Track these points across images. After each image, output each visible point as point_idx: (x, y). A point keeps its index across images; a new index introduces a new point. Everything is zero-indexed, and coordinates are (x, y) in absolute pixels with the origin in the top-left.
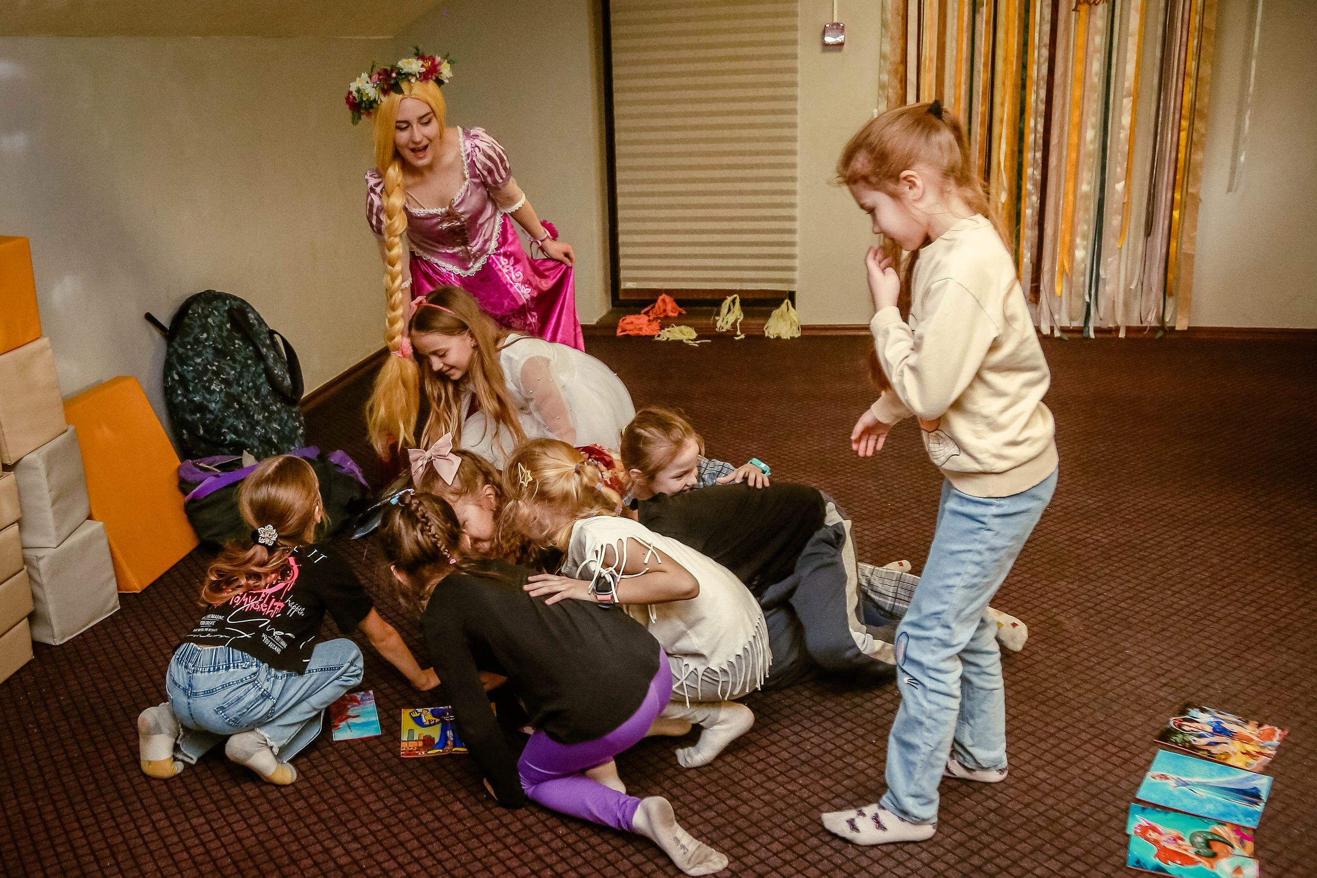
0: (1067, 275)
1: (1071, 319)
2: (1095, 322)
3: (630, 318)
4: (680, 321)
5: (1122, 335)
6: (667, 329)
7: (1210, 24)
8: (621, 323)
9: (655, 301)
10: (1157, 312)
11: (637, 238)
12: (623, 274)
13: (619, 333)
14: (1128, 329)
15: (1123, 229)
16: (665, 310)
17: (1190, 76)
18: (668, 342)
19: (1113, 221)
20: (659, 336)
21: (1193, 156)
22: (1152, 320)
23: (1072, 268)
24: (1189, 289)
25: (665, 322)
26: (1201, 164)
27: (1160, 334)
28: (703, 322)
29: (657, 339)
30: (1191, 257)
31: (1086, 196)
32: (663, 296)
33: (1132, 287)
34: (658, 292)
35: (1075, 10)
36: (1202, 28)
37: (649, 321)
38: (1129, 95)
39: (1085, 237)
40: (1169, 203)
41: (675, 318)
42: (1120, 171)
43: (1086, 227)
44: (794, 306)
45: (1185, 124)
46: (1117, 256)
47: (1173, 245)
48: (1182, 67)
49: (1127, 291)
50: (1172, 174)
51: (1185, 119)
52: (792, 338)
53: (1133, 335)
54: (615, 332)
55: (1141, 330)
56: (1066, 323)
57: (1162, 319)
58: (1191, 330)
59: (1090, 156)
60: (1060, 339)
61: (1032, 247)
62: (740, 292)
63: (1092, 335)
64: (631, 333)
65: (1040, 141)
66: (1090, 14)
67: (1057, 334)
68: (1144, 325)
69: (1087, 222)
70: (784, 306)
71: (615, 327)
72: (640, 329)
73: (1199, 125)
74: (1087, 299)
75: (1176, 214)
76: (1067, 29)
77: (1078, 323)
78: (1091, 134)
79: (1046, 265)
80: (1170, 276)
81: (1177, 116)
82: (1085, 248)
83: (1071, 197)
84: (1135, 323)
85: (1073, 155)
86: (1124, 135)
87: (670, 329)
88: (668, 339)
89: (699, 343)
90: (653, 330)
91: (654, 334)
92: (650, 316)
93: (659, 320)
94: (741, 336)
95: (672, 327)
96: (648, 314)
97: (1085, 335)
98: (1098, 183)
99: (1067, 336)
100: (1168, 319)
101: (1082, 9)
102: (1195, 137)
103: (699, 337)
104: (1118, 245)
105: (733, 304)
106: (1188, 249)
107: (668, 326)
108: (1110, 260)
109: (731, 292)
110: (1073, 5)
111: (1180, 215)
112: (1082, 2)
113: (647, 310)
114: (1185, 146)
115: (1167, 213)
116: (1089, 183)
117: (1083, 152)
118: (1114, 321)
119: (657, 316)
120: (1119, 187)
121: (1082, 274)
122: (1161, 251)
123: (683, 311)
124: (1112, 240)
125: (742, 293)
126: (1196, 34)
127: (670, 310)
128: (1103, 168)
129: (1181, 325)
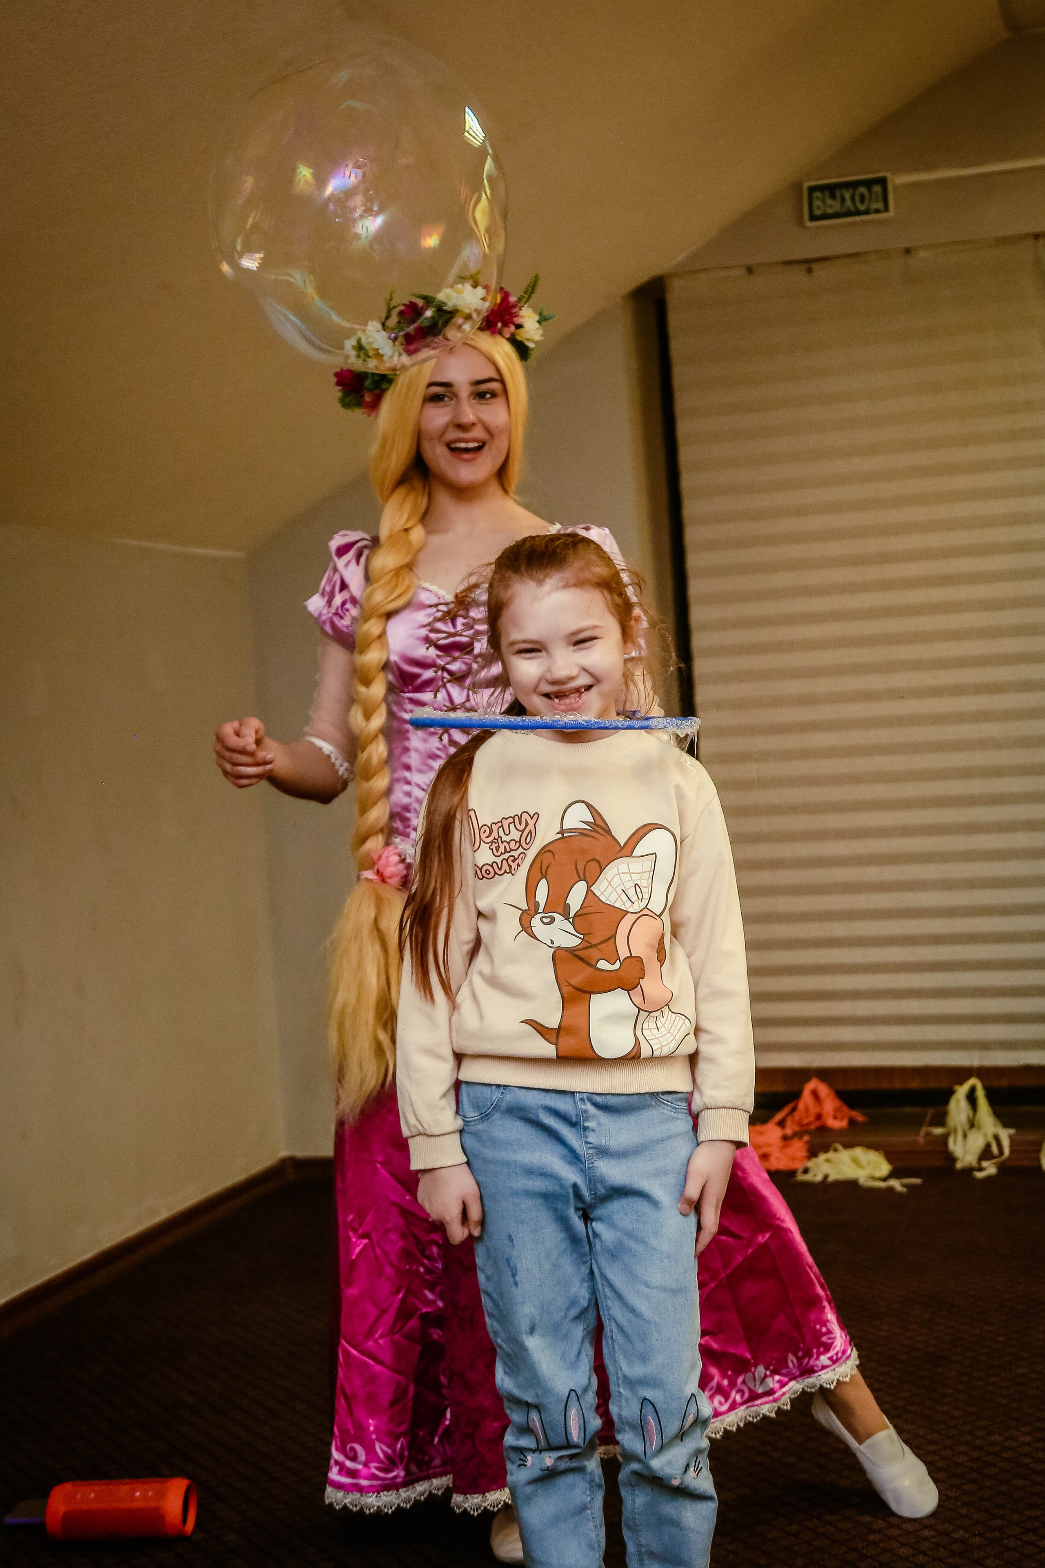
4: (851, 1137)
6: (822, 1157)
9: (797, 1095)
16: (819, 1117)
18: (825, 1185)
20: (806, 1171)
25: (821, 1140)
28: (901, 1139)
29: (801, 1177)
32: (813, 1084)
34: (802, 1075)
37: (785, 1138)
41: (841, 1132)
62: (982, 1072)
87: (830, 1155)
88: (826, 1177)
89: (896, 1184)
90: (793, 1159)
91: (799, 1166)
92: (789, 1131)
93: (806, 1138)
94: (990, 1169)
95: (836, 1150)
96: (782, 1125)
103: (893, 1173)
105: (972, 1100)
107: (827, 1148)
109: (963, 1074)
113: (779, 1117)
119: (802, 1127)
123: (858, 1118)
125: (987, 1074)
127: (832, 1111)
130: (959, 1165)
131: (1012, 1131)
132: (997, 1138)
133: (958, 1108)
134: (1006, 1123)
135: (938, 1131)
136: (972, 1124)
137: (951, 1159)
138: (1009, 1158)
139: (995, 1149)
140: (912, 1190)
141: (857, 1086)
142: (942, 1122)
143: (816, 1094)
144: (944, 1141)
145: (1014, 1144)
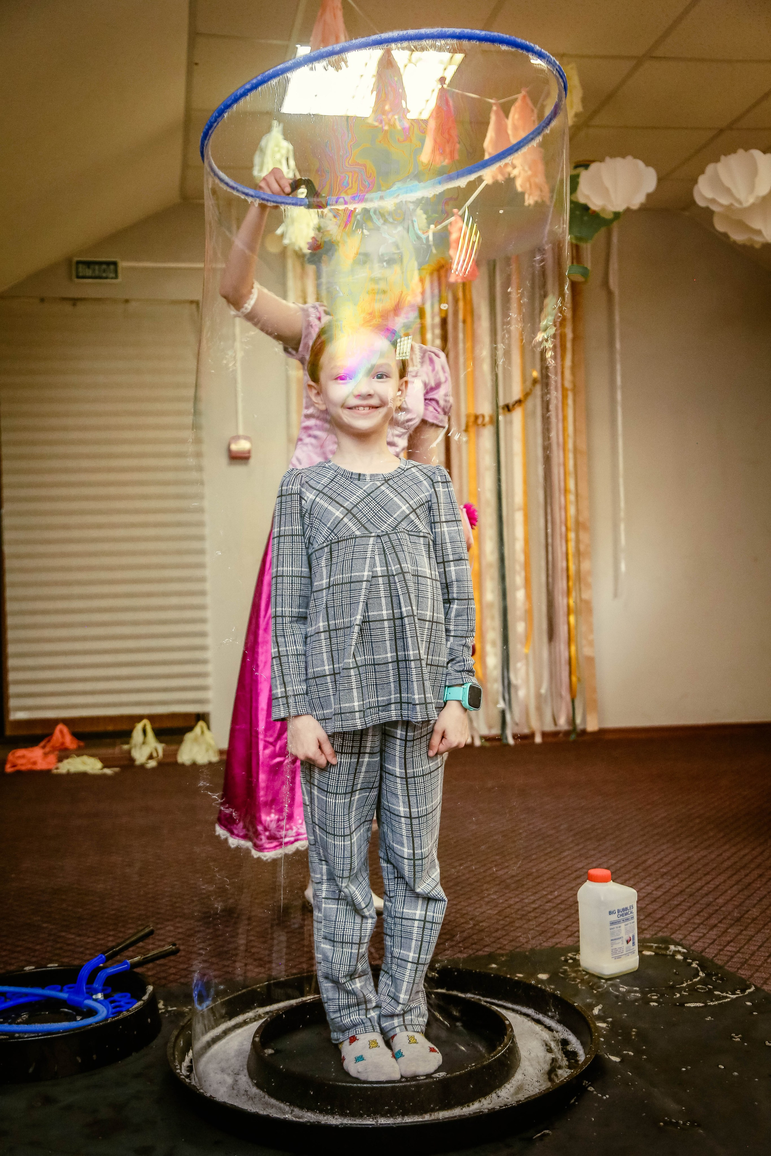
1: (490, 727)
2: (512, 729)
3: (20, 752)
4: (79, 752)
5: (538, 739)
6: (66, 762)
7: (582, 446)
8: (10, 757)
9: (51, 734)
10: (569, 715)
11: (30, 662)
12: (12, 703)
13: (9, 769)
14: (544, 734)
15: (528, 635)
16: (63, 743)
17: (570, 492)
18: (69, 774)
19: (518, 628)
20: (57, 768)
21: (582, 566)
22: (563, 723)
24: (594, 690)
25: (63, 754)
26: (589, 573)
27: (573, 737)
28: (108, 752)
29: (55, 771)
30: (591, 660)
31: (491, 605)
32: (60, 727)
33: (543, 691)
34: (52, 723)
35: (466, 431)
36: (576, 450)
37: (46, 755)
38: (519, 509)
39: (494, 644)
40: (565, 609)
41: (74, 750)
42: (519, 580)
43: (493, 634)
44: (209, 728)
45: (572, 535)
46: (524, 661)
47: (573, 648)
48: (562, 484)
49: (538, 696)
50: (565, 582)
51: (571, 531)
52: (210, 764)
53: (550, 739)
54: (3, 768)
55: (556, 734)
56: (485, 731)
57: (572, 721)
58: (602, 732)
59: (491, 565)
60: (482, 747)
62: (149, 717)
63: (511, 741)
64: (23, 768)
66: (478, 435)
67: (478, 743)
68: (558, 728)
69: (494, 629)
70: (198, 730)
71: (4, 763)
72: (35, 763)
73: (584, 537)
74: (501, 705)
75: (572, 619)
76: (459, 448)
77: (496, 731)
78: (489, 546)
80: (574, 679)
81: (564, 528)
82: (495, 655)
84: (549, 727)
86: (519, 545)
87: (69, 760)
88: (68, 771)
89: (108, 771)
90: (50, 763)
91: (52, 767)
92: (47, 749)
93: (56, 753)
94: (152, 764)
95: (71, 757)
96: (44, 747)
97: (505, 741)
98: (501, 591)
99: (487, 744)
100: (578, 721)
101: (472, 430)
102: (582, 547)
103: (105, 767)
104: (525, 651)
105: (144, 731)
106: (587, 651)
107: (67, 757)
108: (519, 665)
109: (139, 718)
110: (463, 427)
111: (577, 621)
112: (471, 424)
113: (42, 744)
114: (574, 556)
115: (566, 619)
116: (493, 592)
117: (484, 563)
118: (529, 727)
119: (54, 749)
120: (520, 595)
121: (496, 681)
122: (565, 655)
123: (82, 744)
124: (519, 646)
125: (152, 718)
126: (571, 456)
127: (69, 741)
128: (503, 578)
129: (592, 726)
130: (138, 763)
131: (163, 745)
132: (156, 750)
133: (137, 735)
134: (161, 741)
135: (126, 747)
136: (144, 743)
137: (132, 760)
138: (163, 759)
139: (155, 755)
140: (116, 774)
141: (79, 729)
142: (128, 743)
143: (61, 732)
144: (129, 752)
145: (164, 751)
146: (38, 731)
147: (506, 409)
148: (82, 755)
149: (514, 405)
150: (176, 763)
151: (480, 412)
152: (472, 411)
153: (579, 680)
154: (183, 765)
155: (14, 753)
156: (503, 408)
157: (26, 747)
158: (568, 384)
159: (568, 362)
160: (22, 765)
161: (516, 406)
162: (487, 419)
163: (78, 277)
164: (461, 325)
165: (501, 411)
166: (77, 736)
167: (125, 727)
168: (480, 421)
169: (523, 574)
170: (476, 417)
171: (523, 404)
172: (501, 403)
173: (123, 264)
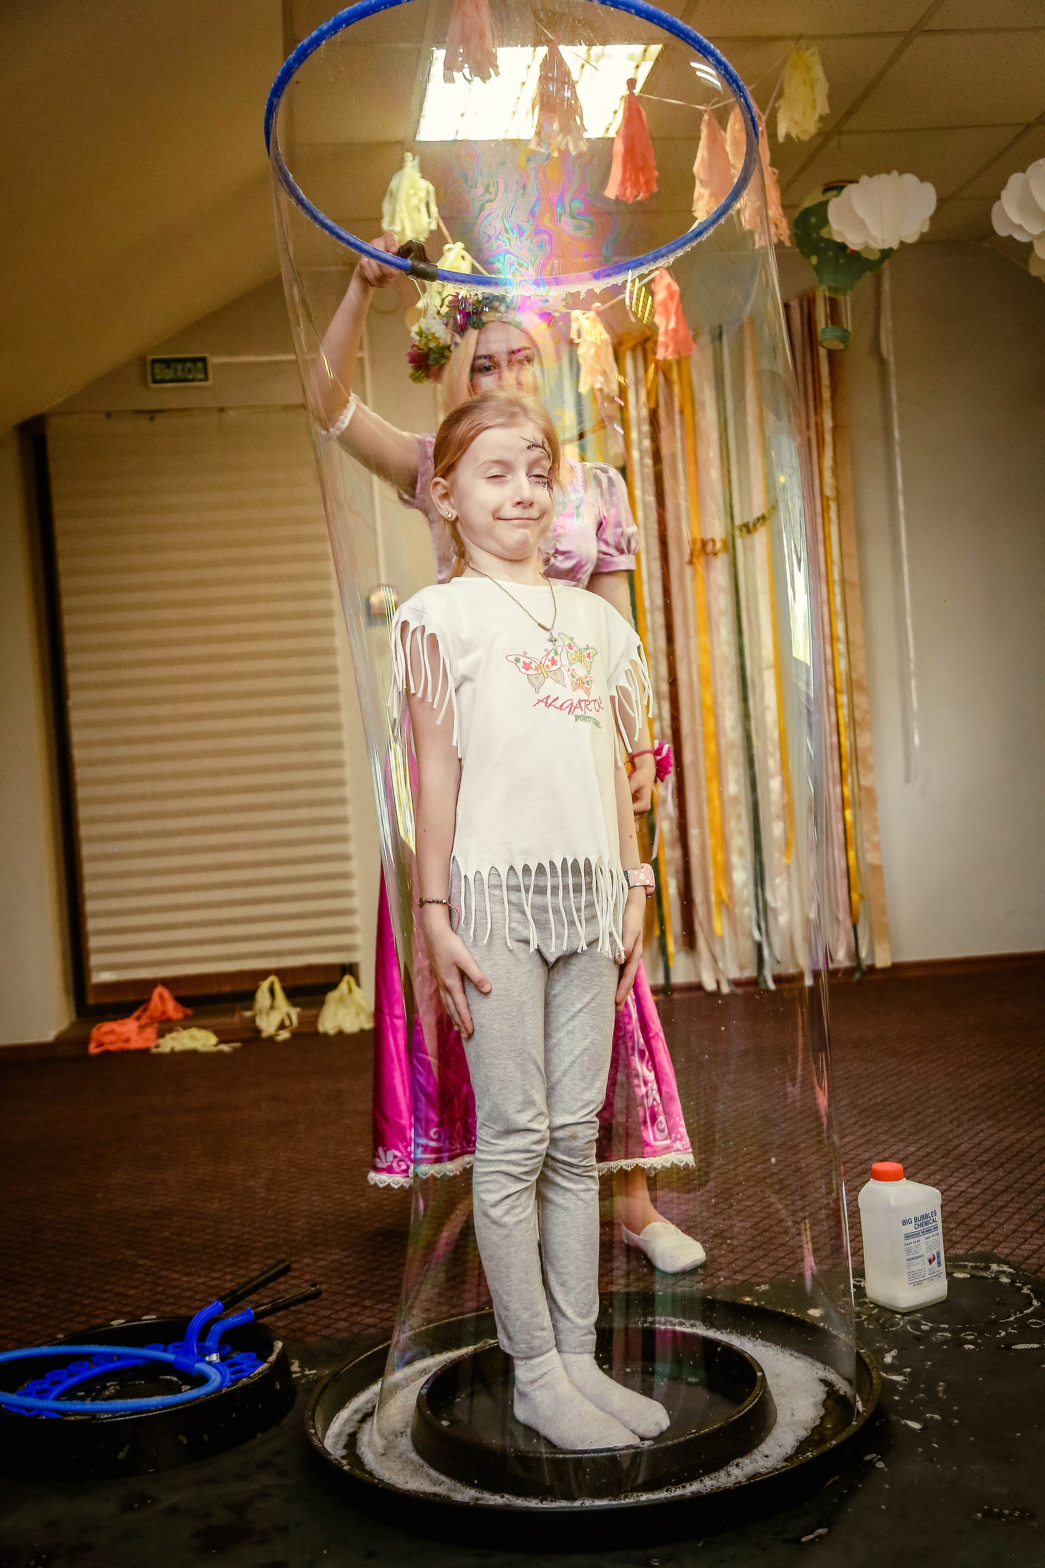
0: (727, 907)
1: (742, 968)
2: (772, 969)
3: (108, 1026)
4: (186, 1024)
5: (808, 982)
6: (168, 1037)
7: (853, 576)
8: (95, 1033)
9: (147, 1001)
10: (848, 947)
11: (115, 904)
12: (94, 960)
13: (93, 1049)
14: (816, 974)
15: (788, 840)
16: (163, 1012)
17: (838, 639)
18: (173, 1053)
19: (775, 830)
20: (157, 1047)
21: (859, 740)
22: (841, 958)
23: (731, 896)
24: (884, 912)
25: (165, 1026)
26: (870, 750)
27: (857, 976)
28: (225, 1021)
29: (154, 1050)
30: (877, 870)
31: (735, 800)
32: (159, 990)
33: (812, 914)
34: (149, 985)
35: (691, 562)
36: (843, 581)
37: (142, 1028)
38: (769, 667)
39: (741, 853)
40: (839, 801)
41: (179, 1020)
42: (773, 764)
43: (740, 840)
44: (358, 984)
45: (843, 699)
46: (785, 876)
47: (852, 855)
48: (828, 629)
49: (807, 921)
50: (837, 765)
51: (841, 693)
52: (362, 1031)
54: (86, 1048)
55: (832, 973)
56: (735, 973)
57: (855, 954)
58: (897, 968)
59: (733, 746)
60: (732, 995)
61: (677, 872)
62: (277, 972)
63: (772, 986)
64: (112, 1047)
65: (668, 732)
66: (708, 568)
67: (725, 989)
68: (835, 966)
69: (741, 832)
70: (343, 987)
71: (86, 1041)
72: (127, 1040)
73: (860, 700)
74: (757, 935)
75: (848, 814)
76: (682, 587)
77: (750, 973)
78: (730, 718)
79: (698, 896)
80: (855, 897)
81: (831, 691)
82: (745, 868)
83: (717, 802)
84: (823, 964)
85: (712, 747)
86: (771, 717)
87: (174, 1035)
88: (172, 1049)
89: (225, 1048)
90: (147, 1040)
91: (152, 1044)
92: (143, 1021)
93: (156, 1025)
94: (284, 1035)
95: (177, 1030)
96: (138, 1018)
97: (762, 986)
98: (748, 781)
99: (739, 991)
100: (863, 954)
101: (700, 562)
102: (858, 715)
103: (220, 1042)
104: (785, 861)
105: (272, 991)
106: (871, 858)
107: (170, 1031)
108: (778, 881)
109: (264, 974)
110: (687, 558)
111: (855, 816)
112: (696, 553)
113: (136, 1014)
114: (847, 727)
115: (840, 814)
116: (737, 782)
117: (723, 742)
118: (797, 965)
119: (152, 1019)
120: (775, 784)
121: (747, 904)
122: (841, 864)
123: (189, 1012)
124: (777, 855)
125: (281, 973)
126: (837, 589)
127: (172, 1009)
128: (750, 762)
129: (883, 960)
130: (265, 1034)
131: (298, 1009)
132: (289, 1016)
133: (262, 997)
134: (294, 1004)
135: (248, 1014)
136: (272, 1007)
137: (258, 1031)
138: (298, 1028)
139: (287, 1023)
140: (235, 1050)
141: (184, 992)
142: (250, 1008)
143: (161, 997)
144: (253, 1020)
145: (300, 1017)
146: (131, 997)
147: (744, 530)
148: (190, 1027)
149: (755, 525)
150: (316, 1033)
151: (708, 536)
152: (698, 537)
153: (862, 897)
154: (326, 1035)
155: (98, 1029)
156: (741, 530)
157: (115, 1019)
158: (829, 492)
159: (828, 462)
160: (110, 1043)
161: (758, 525)
162: (719, 545)
163: (155, 381)
164: (677, 417)
165: (737, 533)
166: (182, 1001)
167: (246, 987)
168: (709, 548)
169: (778, 755)
170: (704, 543)
171: (768, 522)
172: (738, 522)
173: (214, 360)
